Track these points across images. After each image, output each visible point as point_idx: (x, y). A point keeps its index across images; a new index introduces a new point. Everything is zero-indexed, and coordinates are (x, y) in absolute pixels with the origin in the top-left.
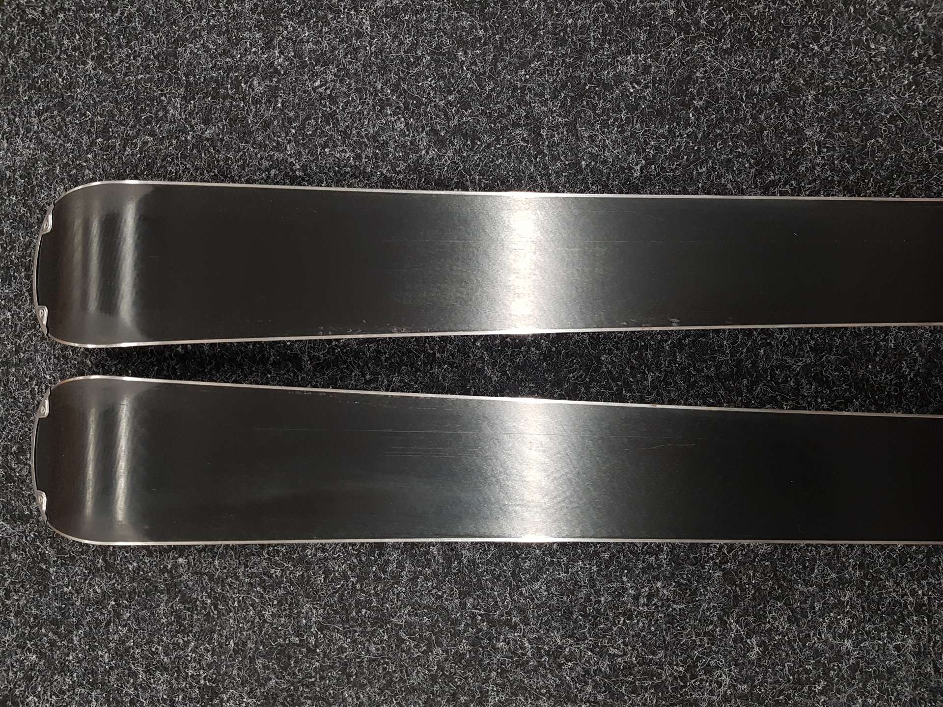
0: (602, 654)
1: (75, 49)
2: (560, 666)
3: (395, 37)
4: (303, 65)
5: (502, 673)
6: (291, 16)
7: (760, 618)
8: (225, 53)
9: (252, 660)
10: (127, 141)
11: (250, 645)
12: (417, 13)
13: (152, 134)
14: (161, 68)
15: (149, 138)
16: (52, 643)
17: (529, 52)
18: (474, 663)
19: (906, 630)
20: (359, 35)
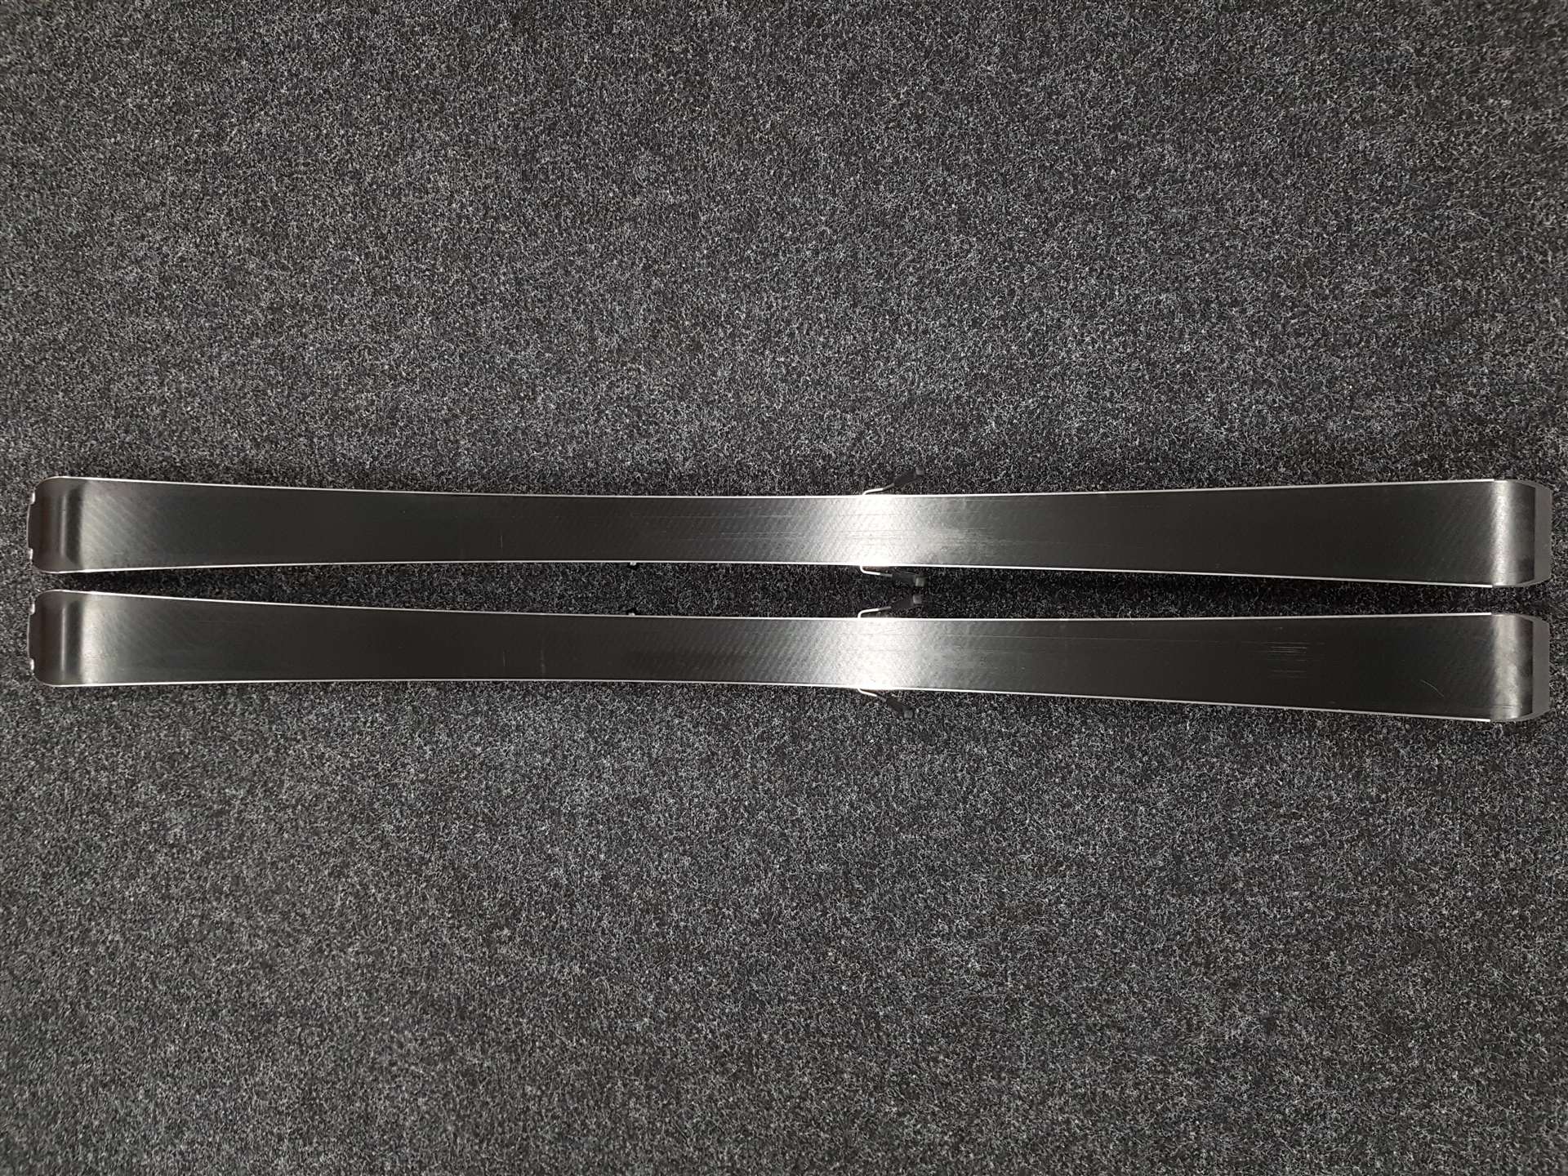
0: (347, 756)
1: (52, 384)
2: (323, 764)
3: (232, 380)
4: (181, 397)
5: (292, 770)
6: (174, 366)
7: (432, 734)
8: (137, 389)
9: (154, 763)
10: (82, 443)
11: (153, 754)
12: (245, 365)
13: (97, 440)
14: (101, 398)
15: (94, 442)
16: (43, 754)
17: (307, 390)
18: (276, 763)
19: (510, 741)
20: (212, 379)
